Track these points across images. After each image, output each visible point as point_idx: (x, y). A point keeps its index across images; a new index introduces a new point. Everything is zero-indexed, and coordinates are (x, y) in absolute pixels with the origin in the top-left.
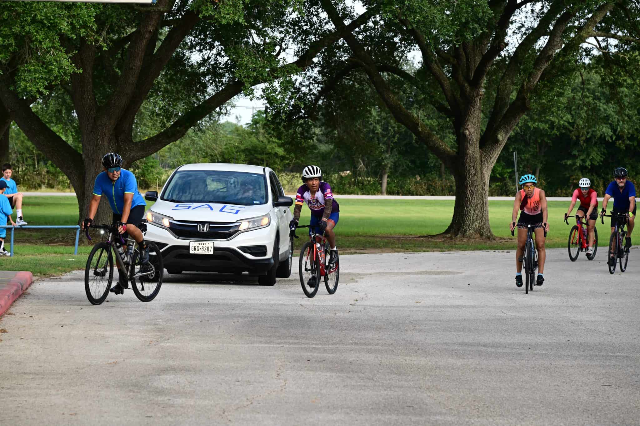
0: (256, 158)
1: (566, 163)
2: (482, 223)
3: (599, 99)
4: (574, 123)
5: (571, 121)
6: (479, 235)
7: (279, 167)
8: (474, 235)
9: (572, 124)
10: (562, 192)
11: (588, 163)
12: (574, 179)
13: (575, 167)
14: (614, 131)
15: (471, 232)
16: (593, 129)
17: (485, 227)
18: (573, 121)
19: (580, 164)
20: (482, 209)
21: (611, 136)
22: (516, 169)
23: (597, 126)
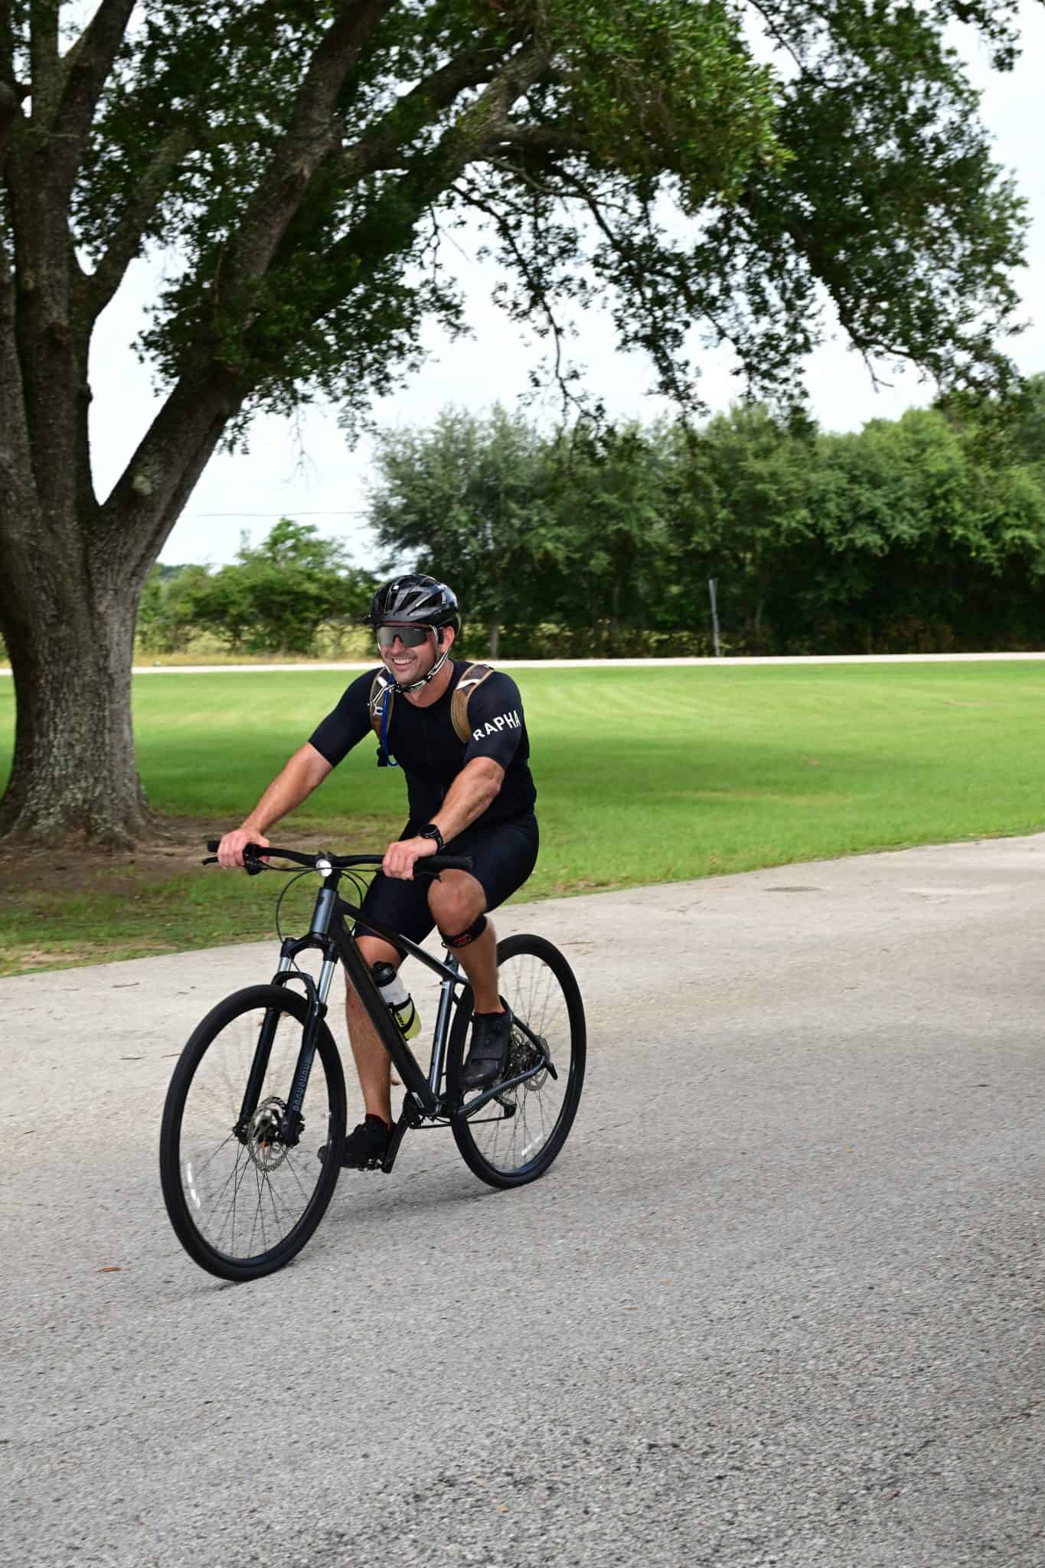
0: (275, 602)
1: (803, 596)
2: (99, 789)
3: (860, 483)
4: (816, 524)
5: (810, 521)
6: (82, 832)
7: (313, 616)
8: (61, 831)
9: (811, 528)
11: (843, 597)
13: (819, 604)
14: (886, 537)
15: (52, 821)
16: (850, 536)
17: (106, 802)
18: (813, 521)
19: (829, 598)
20: (99, 739)
21: (881, 548)
22: (714, 609)
23: (857, 531)
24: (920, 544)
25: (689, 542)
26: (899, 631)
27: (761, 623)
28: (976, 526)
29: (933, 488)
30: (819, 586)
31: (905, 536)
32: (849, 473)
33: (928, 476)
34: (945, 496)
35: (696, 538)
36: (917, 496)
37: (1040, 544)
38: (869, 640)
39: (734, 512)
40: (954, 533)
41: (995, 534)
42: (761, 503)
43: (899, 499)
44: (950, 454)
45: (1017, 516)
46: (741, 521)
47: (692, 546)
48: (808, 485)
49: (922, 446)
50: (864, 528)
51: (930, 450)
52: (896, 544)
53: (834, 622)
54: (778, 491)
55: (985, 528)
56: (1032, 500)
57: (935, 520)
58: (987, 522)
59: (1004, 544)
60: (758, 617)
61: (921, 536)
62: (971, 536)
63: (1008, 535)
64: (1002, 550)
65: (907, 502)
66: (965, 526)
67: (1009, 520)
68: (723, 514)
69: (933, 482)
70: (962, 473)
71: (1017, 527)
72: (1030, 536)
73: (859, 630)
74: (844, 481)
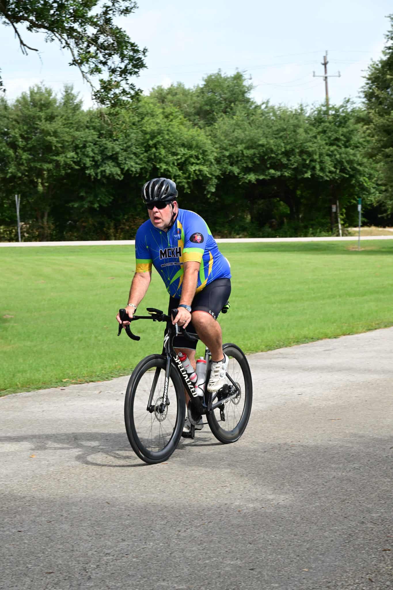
1: (73, 205)
3: (106, 138)
4: (80, 161)
5: (76, 159)
9: (77, 163)
11: (96, 206)
12: (83, 222)
13: (82, 210)
14: (122, 170)
18: (78, 159)
19: (88, 206)
21: (119, 175)
22: (18, 213)
23: (105, 165)
24: (141, 174)
26: (130, 227)
27: (47, 222)
28: (173, 164)
29: (148, 140)
30: (82, 199)
31: (133, 169)
32: (99, 131)
33: (145, 133)
34: (155, 146)
36: (138, 145)
37: (211, 174)
38: (112, 231)
39: (30, 154)
40: (161, 167)
41: (184, 168)
42: (48, 148)
43: (129, 147)
44: (158, 121)
45: (197, 158)
46: (35, 159)
48: (75, 138)
49: (142, 115)
51: (146, 118)
52: (127, 174)
53: (91, 221)
54: (57, 141)
55: (178, 164)
56: (206, 149)
57: (150, 160)
58: (179, 161)
59: (190, 174)
60: (46, 218)
61: (141, 169)
62: (170, 169)
63: (192, 168)
64: (189, 177)
65: (134, 149)
66: (167, 163)
67: (192, 160)
68: (25, 156)
69: (148, 137)
70: (165, 132)
71: (197, 164)
72: (205, 169)
73: (107, 225)
74: (96, 136)
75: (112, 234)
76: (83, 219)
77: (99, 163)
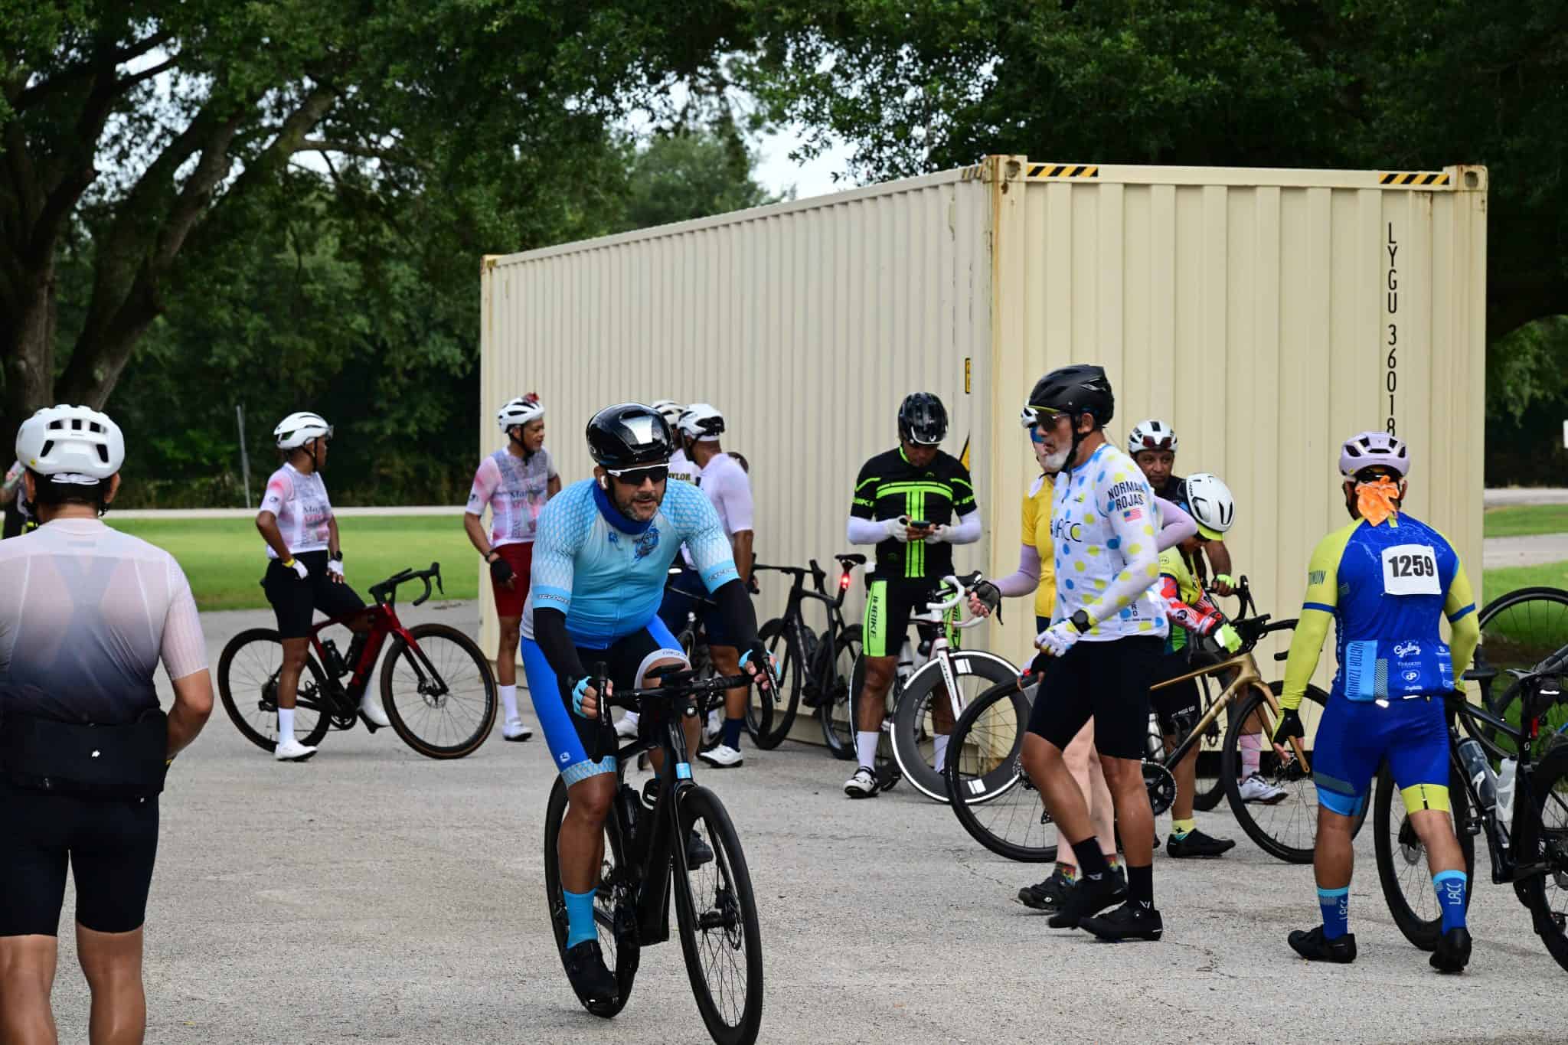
4: (376, 335)
5: (367, 331)
9: (371, 339)
10: (353, 496)
11: (412, 428)
12: (382, 466)
13: (381, 438)
16: (422, 349)
18: (374, 330)
19: (393, 433)
21: (462, 367)
22: (243, 446)
23: (430, 343)
25: (210, 356)
35: (216, 350)
38: (445, 487)
39: (268, 318)
42: (304, 306)
46: (279, 329)
47: (213, 361)
50: (437, 337)
53: (398, 463)
54: (323, 292)
68: (255, 322)
73: (432, 473)
74: (413, 279)
75: (445, 494)
76: (381, 460)
77: (418, 337)
